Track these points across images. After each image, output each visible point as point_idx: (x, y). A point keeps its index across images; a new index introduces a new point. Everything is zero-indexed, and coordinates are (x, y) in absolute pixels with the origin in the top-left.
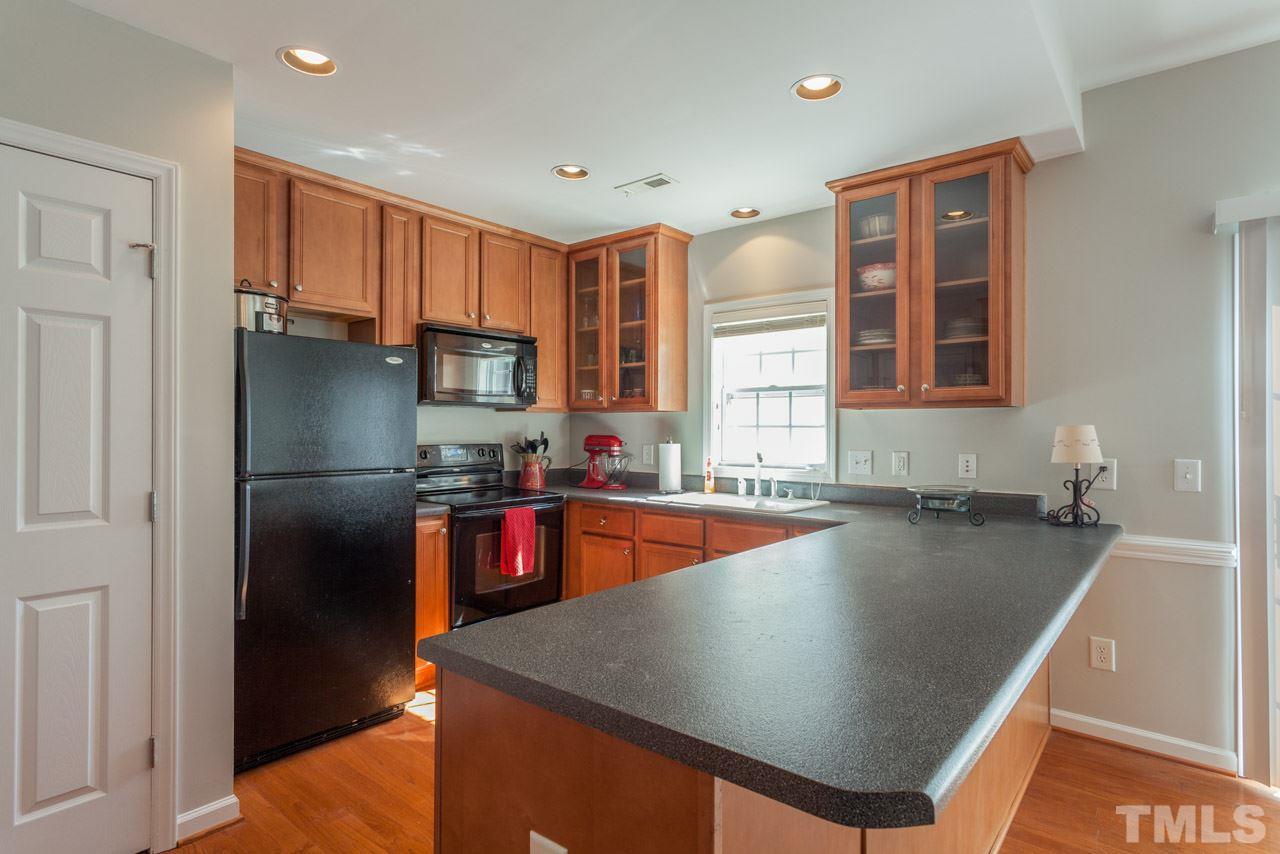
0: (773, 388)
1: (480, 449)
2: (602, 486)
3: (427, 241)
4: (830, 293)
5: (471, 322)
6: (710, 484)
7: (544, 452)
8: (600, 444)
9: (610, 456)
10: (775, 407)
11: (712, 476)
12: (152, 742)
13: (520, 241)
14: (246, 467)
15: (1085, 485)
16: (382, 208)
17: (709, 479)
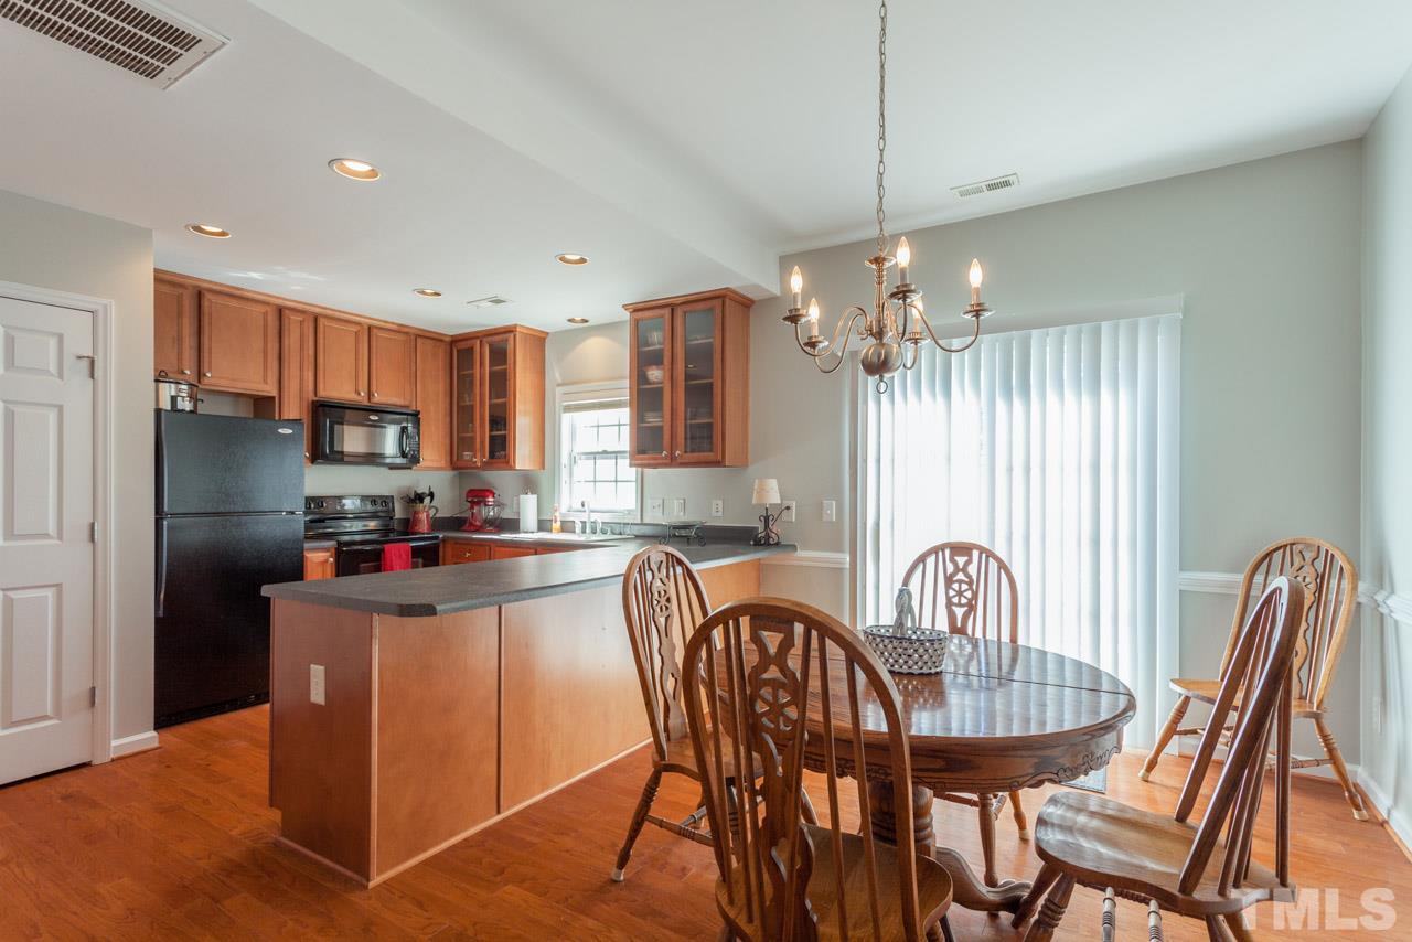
0: (605, 452)
1: (374, 500)
2: (479, 530)
3: (321, 336)
4: (626, 383)
5: (362, 398)
6: (557, 525)
7: (431, 501)
8: (478, 496)
9: (486, 505)
10: (606, 465)
11: (559, 519)
12: (93, 690)
13: (407, 333)
14: (163, 507)
15: (771, 518)
16: (280, 311)
17: (556, 521)
